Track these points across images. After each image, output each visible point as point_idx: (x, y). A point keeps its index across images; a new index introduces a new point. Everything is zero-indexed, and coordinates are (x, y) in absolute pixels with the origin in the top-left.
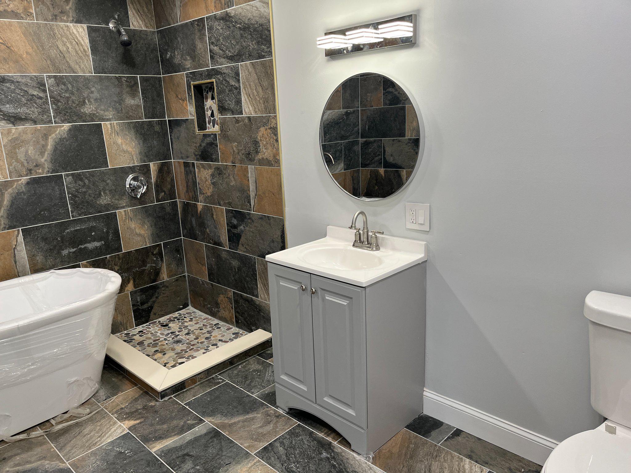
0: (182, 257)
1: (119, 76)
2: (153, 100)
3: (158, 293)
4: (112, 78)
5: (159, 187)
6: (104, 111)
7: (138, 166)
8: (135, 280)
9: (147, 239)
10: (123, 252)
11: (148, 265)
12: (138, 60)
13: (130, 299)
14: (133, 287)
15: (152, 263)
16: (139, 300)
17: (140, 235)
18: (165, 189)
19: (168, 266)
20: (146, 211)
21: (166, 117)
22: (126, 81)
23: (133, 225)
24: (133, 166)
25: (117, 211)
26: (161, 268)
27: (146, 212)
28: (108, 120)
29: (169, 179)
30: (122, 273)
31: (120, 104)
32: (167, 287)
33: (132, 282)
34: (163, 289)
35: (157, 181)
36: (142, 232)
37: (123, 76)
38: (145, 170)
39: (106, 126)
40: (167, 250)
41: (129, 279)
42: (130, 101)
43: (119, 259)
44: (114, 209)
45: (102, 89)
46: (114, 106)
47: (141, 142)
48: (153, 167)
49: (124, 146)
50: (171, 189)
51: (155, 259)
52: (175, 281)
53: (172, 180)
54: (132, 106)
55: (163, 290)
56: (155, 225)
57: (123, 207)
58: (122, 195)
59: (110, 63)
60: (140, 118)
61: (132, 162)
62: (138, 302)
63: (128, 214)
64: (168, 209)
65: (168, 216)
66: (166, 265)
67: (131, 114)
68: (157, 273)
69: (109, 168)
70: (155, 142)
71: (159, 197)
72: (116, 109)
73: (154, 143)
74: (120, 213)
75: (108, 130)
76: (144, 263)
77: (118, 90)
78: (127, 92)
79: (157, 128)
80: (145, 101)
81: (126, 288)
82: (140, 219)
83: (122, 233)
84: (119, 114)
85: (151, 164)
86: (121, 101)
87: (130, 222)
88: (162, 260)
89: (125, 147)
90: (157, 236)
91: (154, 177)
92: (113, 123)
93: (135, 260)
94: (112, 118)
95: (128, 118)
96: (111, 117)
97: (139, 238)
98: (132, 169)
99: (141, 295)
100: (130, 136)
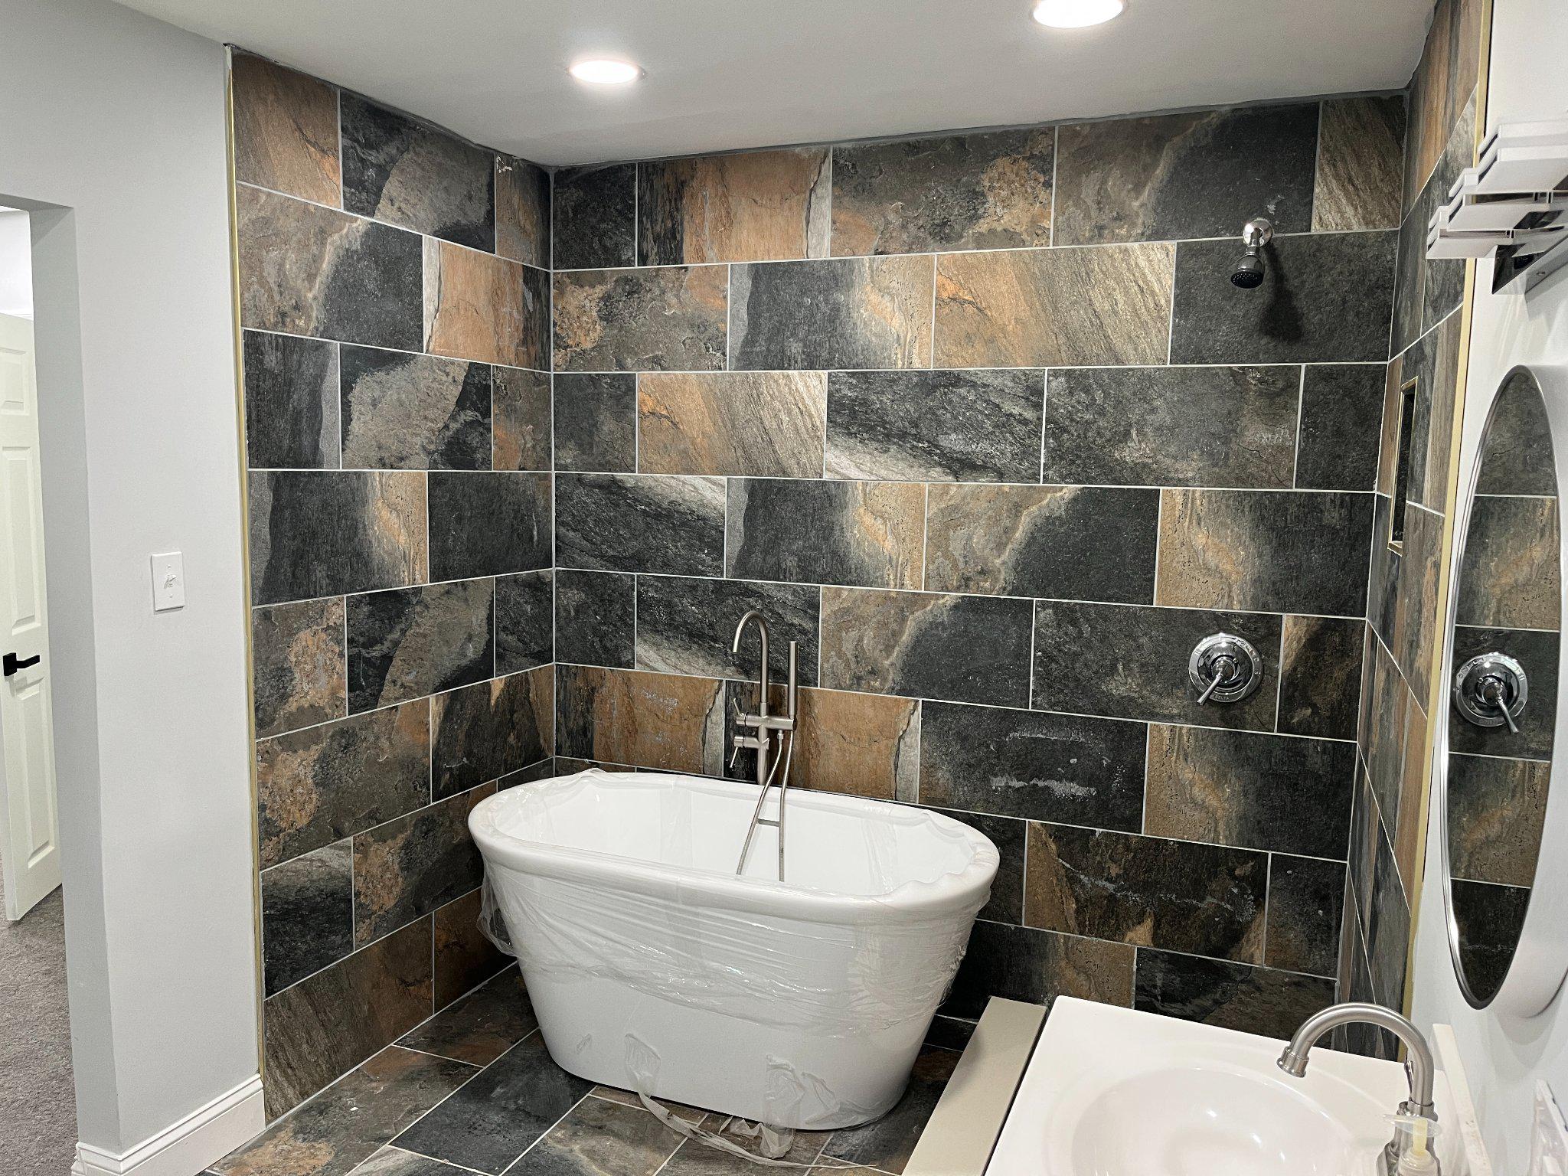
0: (1334, 923)
1: (1240, 368)
2: (1339, 433)
3: (1223, 992)
4: (1217, 373)
5: (1297, 690)
6: (1175, 458)
7: (1240, 615)
8: (1160, 924)
9: (1221, 826)
10: (1142, 835)
11: (1209, 899)
12: (1313, 319)
13: (1135, 967)
14: (1149, 938)
15: (1222, 899)
16: (1159, 983)
17: (1202, 806)
18: (1317, 700)
19: (1277, 929)
20: (1238, 743)
21: (1376, 486)
22: (1261, 381)
23: (1186, 773)
24: (1224, 614)
25: (1149, 723)
26: (1249, 924)
27: (1237, 748)
28: (1180, 482)
29: (1339, 674)
30: (1128, 891)
31: (1226, 442)
32: (1258, 989)
33: (1149, 923)
34: (1244, 987)
35: (1295, 669)
36: (1212, 802)
37: (1252, 368)
38: (1262, 632)
39: (1170, 498)
40: (1280, 882)
41: (1144, 913)
42: (1258, 435)
43: (1127, 849)
44: (1143, 715)
45: (1182, 401)
46: (1207, 445)
47: (1267, 550)
48: (1292, 628)
49: (1209, 554)
50: (1340, 703)
51: (1235, 891)
52: (1288, 984)
53: (1354, 678)
54: (1260, 449)
55: (1243, 992)
56: (1259, 795)
57: (1171, 718)
58: (1174, 685)
59: (1224, 333)
60: (1280, 484)
61: (1226, 601)
62: (1155, 986)
63: (1179, 740)
64: (1316, 762)
65: (1309, 782)
66: (1268, 924)
67: (1253, 470)
68: (1233, 935)
69: (1154, 606)
70: (1315, 556)
71: (1292, 718)
72: (1211, 455)
73: (1309, 559)
74: (1158, 732)
75: (1173, 508)
76: (1199, 890)
77: (1229, 404)
78: (1257, 412)
79: (1333, 517)
80: (1308, 436)
81: (1130, 935)
82: (1211, 763)
83: (1149, 785)
84: (1217, 470)
85: (1287, 619)
86: (1230, 432)
87: (1182, 764)
88: (1259, 903)
89: (1211, 559)
90: (1257, 828)
91: (1286, 657)
92: (1194, 492)
93: (1171, 870)
94: (1194, 478)
95: (1240, 481)
96: (1190, 475)
97: (1197, 815)
98: (1221, 622)
99: (1169, 971)
100: (1236, 529)
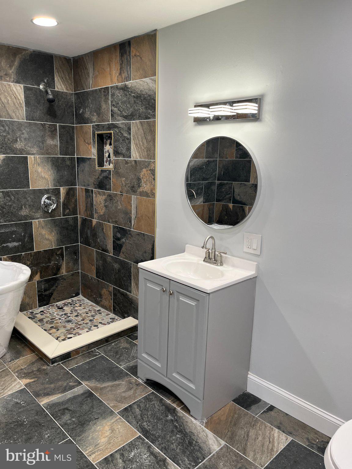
0: (78, 258)
1: (44, 123)
2: (67, 142)
3: (58, 284)
4: (38, 124)
5: (65, 206)
6: (30, 147)
7: (51, 189)
8: (41, 273)
9: (53, 243)
10: (35, 251)
11: (52, 262)
12: (59, 113)
13: (37, 286)
14: (39, 277)
15: (55, 261)
16: (43, 288)
17: (48, 240)
18: (70, 207)
19: (67, 263)
20: (54, 222)
21: (76, 155)
22: (49, 127)
23: (44, 232)
24: (48, 189)
25: (33, 221)
26: (61, 265)
27: (54, 223)
28: (33, 154)
29: (73, 200)
30: (32, 267)
31: (43, 143)
32: (65, 279)
33: (39, 274)
34: (62, 280)
35: (64, 201)
36: (50, 238)
37: (46, 124)
38: (56, 192)
39: (31, 159)
40: (67, 252)
41: (37, 271)
42: (50, 142)
43: (31, 256)
44: (31, 219)
45: (30, 131)
46: (38, 144)
47: (55, 172)
48: (63, 191)
49: (42, 174)
50: (74, 207)
51: (58, 258)
52: (70, 276)
53: (76, 201)
54: (51, 145)
55: (62, 282)
56: (60, 233)
57: (38, 218)
58: (38, 210)
59: (38, 114)
60: (56, 155)
61: (47, 186)
62: (42, 289)
63: (41, 224)
64: (71, 222)
65: (70, 227)
66: (65, 263)
67: (50, 151)
68: (58, 268)
69: (30, 189)
70: (65, 173)
71: (65, 213)
72: (39, 147)
73: (64, 173)
74: (35, 223)
75: (32, 162)
76: (49, 260)
77: (42, 133)
78: (49, 135)
79: (68, 163)
80: (61, 143)
81: (34, 278)
82: (49, 228)
83: (35, 237)
84: (41, 151)
85: (61, 189)
86: (43, 142)
87: (42, 230)
88: (63, 259)
89: (43, 175)
90: (60, 241)
91: (62, 198)
92: (36, 157)
93: (43, 258)
94: (36, 153)
95: (48, 154)
96: (35, 152)
97: (47, 242)
98: (47, 191)
99: (45, 284)
100: (48, 167)
